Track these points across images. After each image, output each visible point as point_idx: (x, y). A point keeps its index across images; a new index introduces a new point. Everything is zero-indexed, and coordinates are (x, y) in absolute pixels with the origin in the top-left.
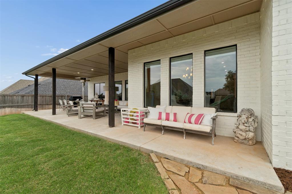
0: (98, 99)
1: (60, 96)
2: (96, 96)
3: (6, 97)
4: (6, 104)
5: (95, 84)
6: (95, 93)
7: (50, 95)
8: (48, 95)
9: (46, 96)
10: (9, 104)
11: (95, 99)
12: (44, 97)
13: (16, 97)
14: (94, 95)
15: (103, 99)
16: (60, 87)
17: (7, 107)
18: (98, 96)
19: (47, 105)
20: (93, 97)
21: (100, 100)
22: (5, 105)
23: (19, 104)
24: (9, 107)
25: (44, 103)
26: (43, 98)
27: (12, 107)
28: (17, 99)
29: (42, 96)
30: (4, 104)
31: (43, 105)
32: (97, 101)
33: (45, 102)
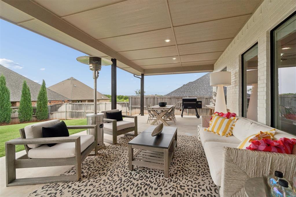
3: (136, 98)
17: (137, 108)
30: (135, 105)
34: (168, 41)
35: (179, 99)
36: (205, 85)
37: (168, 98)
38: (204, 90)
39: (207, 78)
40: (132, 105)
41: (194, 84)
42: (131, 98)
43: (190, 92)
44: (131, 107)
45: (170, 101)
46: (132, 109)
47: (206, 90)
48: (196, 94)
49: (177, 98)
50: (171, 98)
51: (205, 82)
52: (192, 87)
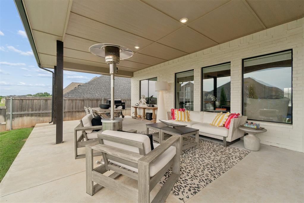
0: (146, 106)
1: (95, 100)
2: (144, 100)
3: (24, 100)
4: (24, 111)
5: (140, 81)
6: (141, 95)
7: (81, 99)
8: (79, 99)
9: (76, 100)
10: (28, 111)
11: (141, 105)
12: (74, 101)
13: (37, 101)
14: (140, 98)
15: (155, 105)
16: (101, 88)
17: (26, 116)
18: (146, 99)
19: (78, 112)
20: (138, 101)
21: (149, 106)
22: (22, 113)
23: (41, 112)
24: (28, 115)
25: (74, 110)
26: (72, 102)
27: (32, 115)
28: (39, 105)
29: (71, 100)
30: (21, 111)
31: (73, 112)
32: (144, 109)
33: (76, 109)
34: (137, 48)
35: (93, 101)
36: (103, 88)
37: (80, 100)
38: (104, 93)
39: (102, 80)
40: (13, 111)
41: (92, 86)
42: (11, 100)
43: (90, 93)
44: (12, 114)
45: (83, 103)
46: (13, 118)
47: (105, 92)
48: (98, 96)
49: (91, 100)
50: (83, 100)
51: (102, 85)
52: (91, 89)
